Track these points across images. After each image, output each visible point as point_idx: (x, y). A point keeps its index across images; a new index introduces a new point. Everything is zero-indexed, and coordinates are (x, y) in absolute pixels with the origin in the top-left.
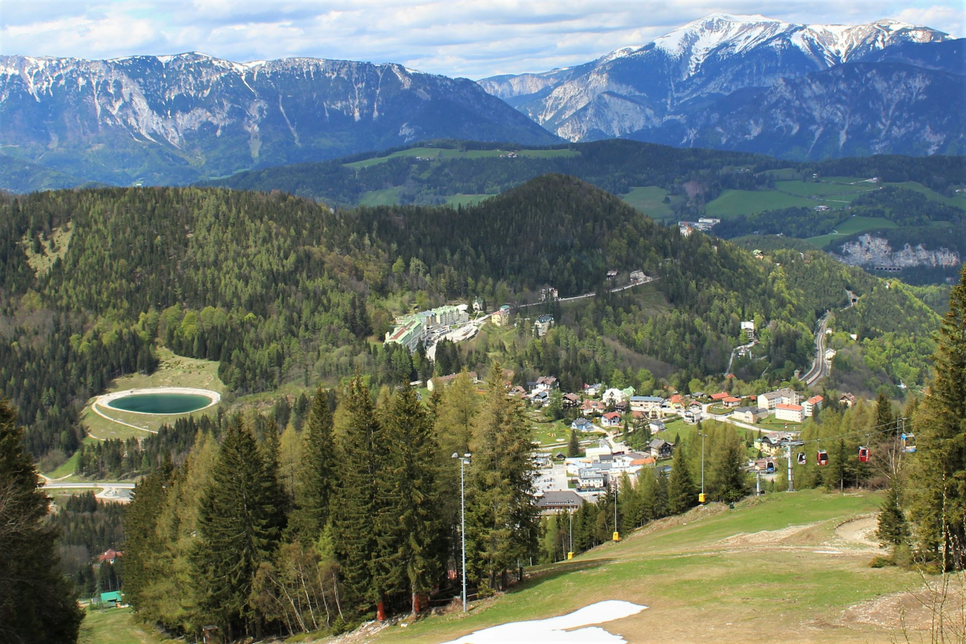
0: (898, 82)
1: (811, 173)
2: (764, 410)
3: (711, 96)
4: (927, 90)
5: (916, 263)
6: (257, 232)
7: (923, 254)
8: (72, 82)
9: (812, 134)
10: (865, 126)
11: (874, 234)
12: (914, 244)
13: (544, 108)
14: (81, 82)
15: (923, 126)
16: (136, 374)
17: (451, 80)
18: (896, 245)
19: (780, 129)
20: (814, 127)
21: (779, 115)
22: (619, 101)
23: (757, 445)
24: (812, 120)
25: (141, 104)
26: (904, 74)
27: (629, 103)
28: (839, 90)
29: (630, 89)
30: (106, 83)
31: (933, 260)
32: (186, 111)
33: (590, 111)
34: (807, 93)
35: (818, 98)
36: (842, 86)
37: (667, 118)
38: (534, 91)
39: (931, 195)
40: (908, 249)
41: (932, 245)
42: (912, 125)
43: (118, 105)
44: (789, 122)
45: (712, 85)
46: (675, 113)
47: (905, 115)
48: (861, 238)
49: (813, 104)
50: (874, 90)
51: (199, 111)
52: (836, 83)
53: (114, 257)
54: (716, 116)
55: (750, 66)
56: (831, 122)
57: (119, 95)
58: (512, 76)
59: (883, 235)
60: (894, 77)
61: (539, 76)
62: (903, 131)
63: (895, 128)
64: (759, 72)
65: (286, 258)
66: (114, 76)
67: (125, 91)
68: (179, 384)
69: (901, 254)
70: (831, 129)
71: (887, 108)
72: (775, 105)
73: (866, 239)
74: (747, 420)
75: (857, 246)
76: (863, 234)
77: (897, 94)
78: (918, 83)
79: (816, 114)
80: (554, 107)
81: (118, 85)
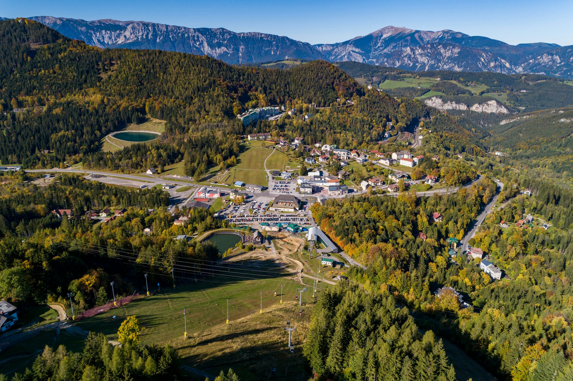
0: (449, 50)
1: (417, 76)
2: (395, 160)
3: (385, 53)
4: (459, 53)
5: (451, 108)
6: (195, 70)
7: (454, 105)
8: (183, 35)
9: (417, 66)
10: (435, 64)
11: (437, 97)
12: (451, 101)
13: (331, 55)
14: (186, 35)
15: (455, 65)
16: (132, 124)
17: (303, 43)
18: (445, 101)
19: (406, 64)
20: (417, 64)
21: (406, 59)
22: (355, 54)
23: (390, 176)
24: (417, 62)
25: (205, 44)
26: (451, 47)
27: (358, 55)
28: (428, 52)
29: (359, 50)
30: (194, 36)
31: (458, 107)
32: (219, 47)
33: (346, 57)
34: (417, 52)
35: (421, 55)
36: (429, 51)
37: (370, 60)
38: (329, 49)
39: (459, 85)
40: (449, 103)
41: (458, 102)
42: (451, 65)
43: (198, 43)
44: (409, 62)
45: (385, 50)
46: (373, 59)
47: (450, 61)
48: (432, 98)
49: (418, 57)
50: (440, 52)
51: (223, 48)
52: (427, 50)
53: (133, 76)
54: (386, 59)
55: (399, 44)
56: (424, 63)
57: (198, 40)
58: (323, 45)
59: (441, 97)
60: (448, 48)
61: (331, 45)
62: (448, 67)
63: (445, 66)
64: (402, 46)
65: (205, 81)
66: (197, 33)
67: (200, 39)
68: (149, 130)
69: (446, 104)
70: (424, 65)
71: (443, 58)
72: (406, 56)
73: (434, 98)
74: (386, 164)
75: (430, 101)
76: (433, 97)
77: (448, 54)
78: (457, 50)
79: (419, 60)
80: (335, 55)
81: (198, 37)
